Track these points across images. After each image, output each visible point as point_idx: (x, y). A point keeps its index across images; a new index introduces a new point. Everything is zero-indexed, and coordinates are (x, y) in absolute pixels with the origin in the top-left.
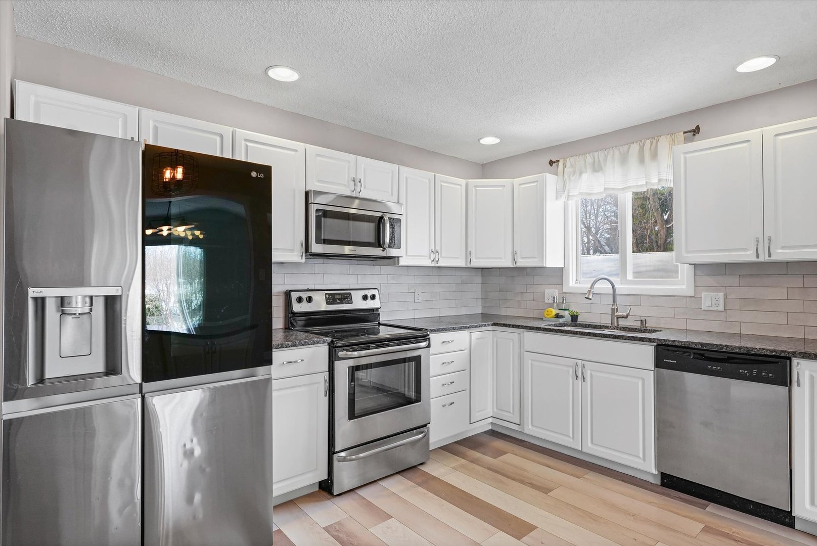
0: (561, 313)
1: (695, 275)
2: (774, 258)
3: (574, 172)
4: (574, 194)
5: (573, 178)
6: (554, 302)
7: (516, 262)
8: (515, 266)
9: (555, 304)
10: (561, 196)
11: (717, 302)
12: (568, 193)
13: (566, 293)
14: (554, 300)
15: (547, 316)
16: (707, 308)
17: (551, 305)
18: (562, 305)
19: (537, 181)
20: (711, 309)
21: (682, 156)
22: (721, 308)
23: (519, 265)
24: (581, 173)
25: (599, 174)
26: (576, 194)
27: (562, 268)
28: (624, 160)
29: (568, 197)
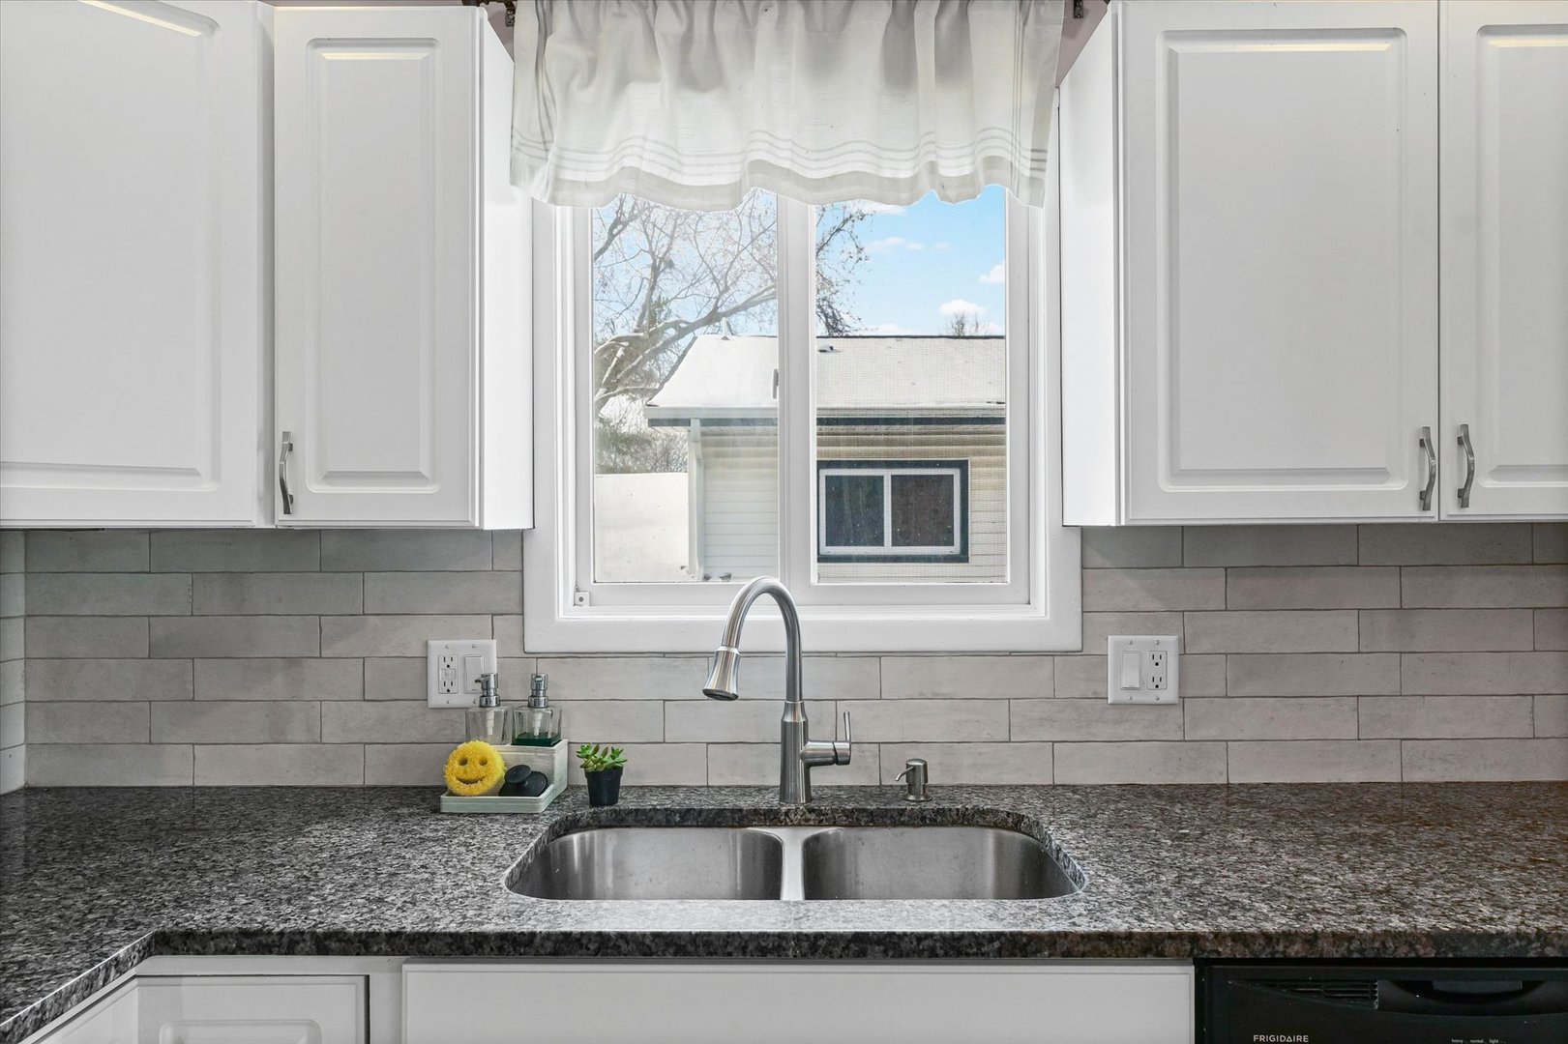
0: (533, 758)
1: (1083, 568)
2: (1480, 509)
3: (593, 64)
4: (582, 177)
5: (584, 96)
6: (485, 705)
7: (288, 500)
8: (282, 520)
9: (491, 716)
10: (533, 171)
11: (1157, 672)
12: (558, 167)
13: (539, 656)
14: (485, 695)
15: (464, 788)
16: (1125, 697)
17: (473, 726)
18: (532, 720)
19: (429, 43)
20: (1137, 698)
21: (1160, 47)
22: (1169, 694)
23: (307, 515)
24: (622, 82)
25: (708, 100)
26: (593, 178)
27: (521, 535)
28: (823, 59)
29: (556, 189)
